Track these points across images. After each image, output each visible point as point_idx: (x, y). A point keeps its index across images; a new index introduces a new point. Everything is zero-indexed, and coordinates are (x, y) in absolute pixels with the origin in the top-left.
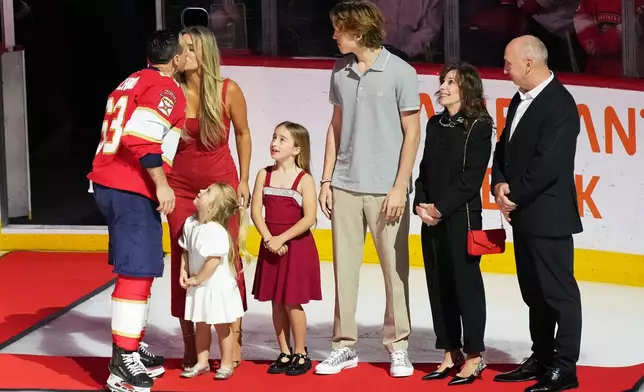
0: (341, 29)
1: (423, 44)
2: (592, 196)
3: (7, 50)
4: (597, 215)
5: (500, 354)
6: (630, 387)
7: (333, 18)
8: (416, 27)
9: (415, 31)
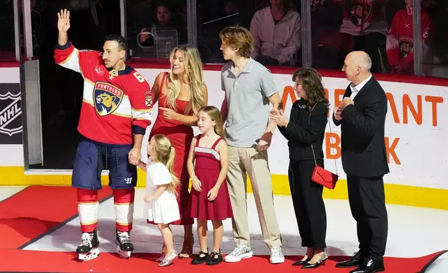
0: (227, 43)
1: (289, 55)
2: (395, 150)
3: (28, 60)
4: (398, 162)
5: (337, 250)
6: (420, 270)
7: (222, 37)
8: (284, 44)
9: (284, 47)
